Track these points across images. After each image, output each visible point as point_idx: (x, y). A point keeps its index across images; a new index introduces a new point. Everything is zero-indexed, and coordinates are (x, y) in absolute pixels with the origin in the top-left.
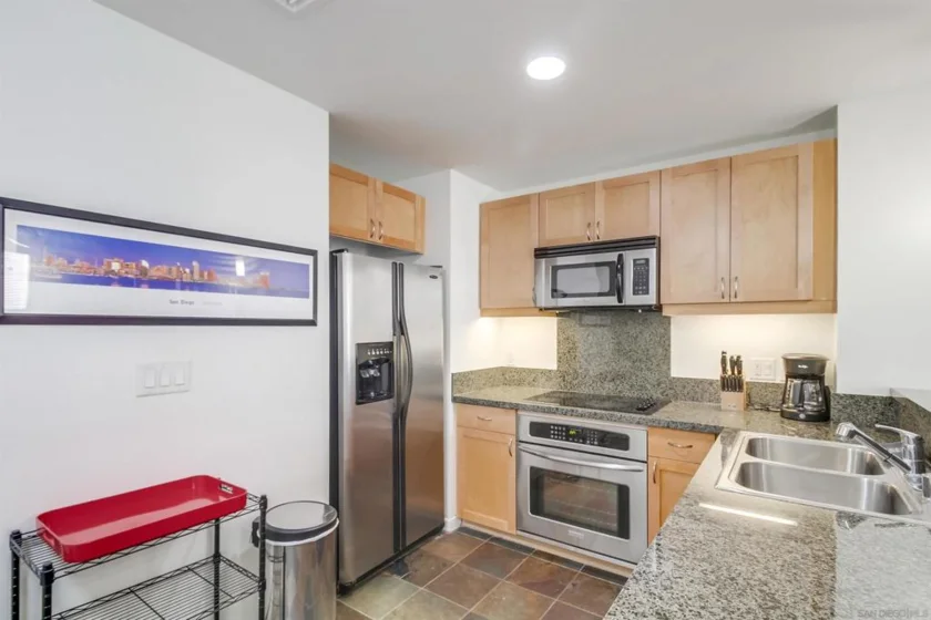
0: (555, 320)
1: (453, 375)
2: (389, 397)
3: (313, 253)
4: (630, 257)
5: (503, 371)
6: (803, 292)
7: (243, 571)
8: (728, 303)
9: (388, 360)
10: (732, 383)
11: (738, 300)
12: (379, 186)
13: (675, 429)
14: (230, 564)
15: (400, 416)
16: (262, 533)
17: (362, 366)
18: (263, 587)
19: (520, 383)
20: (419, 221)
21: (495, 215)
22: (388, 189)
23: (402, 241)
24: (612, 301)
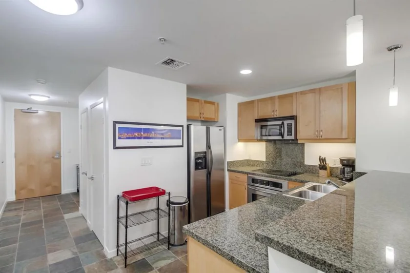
0: (265, 143)
1: (228, 162)
2: (205, 168)
3: (182, 126)
4: (286, 122)
5: (248, 161)
6: (344, 136)
7: (165, 212)
8: (319, 139)
9: (205, 157)
10: (323, 167)
11: (322, 138)
12: (203, 102)
13: (296, 182)
14: (161, 210)
15: (209, 174)
16: (169, 203)
17: (196, 159)
18: (169, 215)
19: (253, 165)
20: (217, 111)
21: (243, 107)
22: (206, 102)
23: (211, 118)
24: (280, 138)
